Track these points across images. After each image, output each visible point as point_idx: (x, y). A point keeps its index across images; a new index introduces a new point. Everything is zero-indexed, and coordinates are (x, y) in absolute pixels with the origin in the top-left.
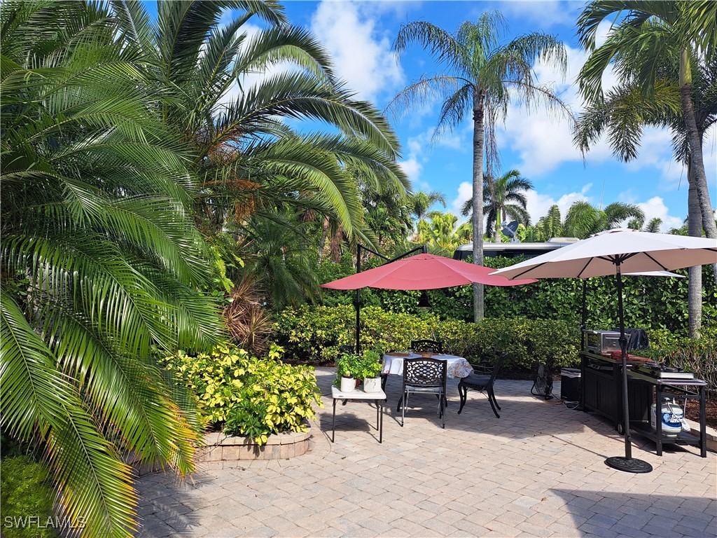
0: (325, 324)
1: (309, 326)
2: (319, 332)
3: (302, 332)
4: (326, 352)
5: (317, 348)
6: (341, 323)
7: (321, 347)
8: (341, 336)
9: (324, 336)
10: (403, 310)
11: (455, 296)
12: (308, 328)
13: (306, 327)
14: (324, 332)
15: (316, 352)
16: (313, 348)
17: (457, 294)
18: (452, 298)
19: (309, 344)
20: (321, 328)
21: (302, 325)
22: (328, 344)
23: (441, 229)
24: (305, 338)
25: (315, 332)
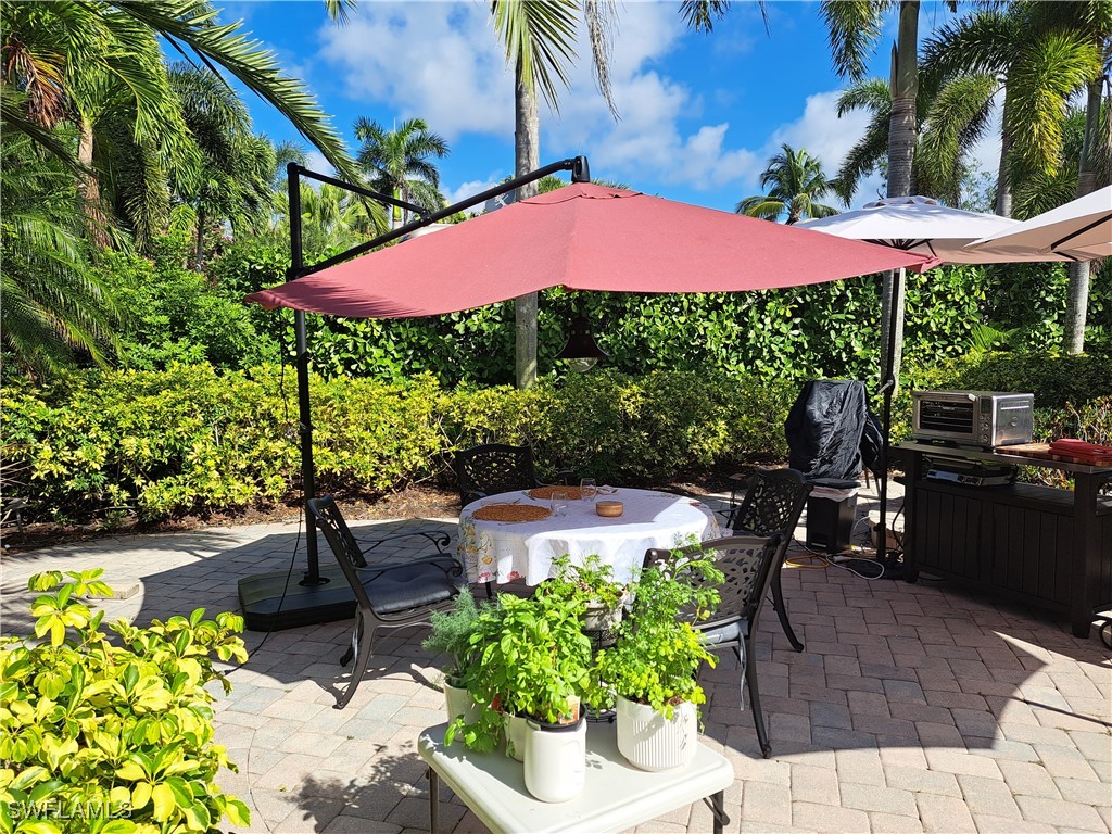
0: (146, 419)
1: (95, 427)
2: (130, 443)
3: (73, 446)
4: (157, 495)
5: (128, 485)
6: (190, 413)
7: (138, 481)
8: (198, 447)
9: (147, 452)
10: (340, 369)
11: (456, 334)
12: (92, 435)
13: (86, 430)
14: (145, 441)
15: (125, 495)
16: (113, 488)
17: (460, 328)
18: (450, 336)
19: (101, 477)
20: (136, 430)
21: (73, 426)
22: (157, 472)
23: (318, 212)
24: (86, 463)
25: (117, 445)
